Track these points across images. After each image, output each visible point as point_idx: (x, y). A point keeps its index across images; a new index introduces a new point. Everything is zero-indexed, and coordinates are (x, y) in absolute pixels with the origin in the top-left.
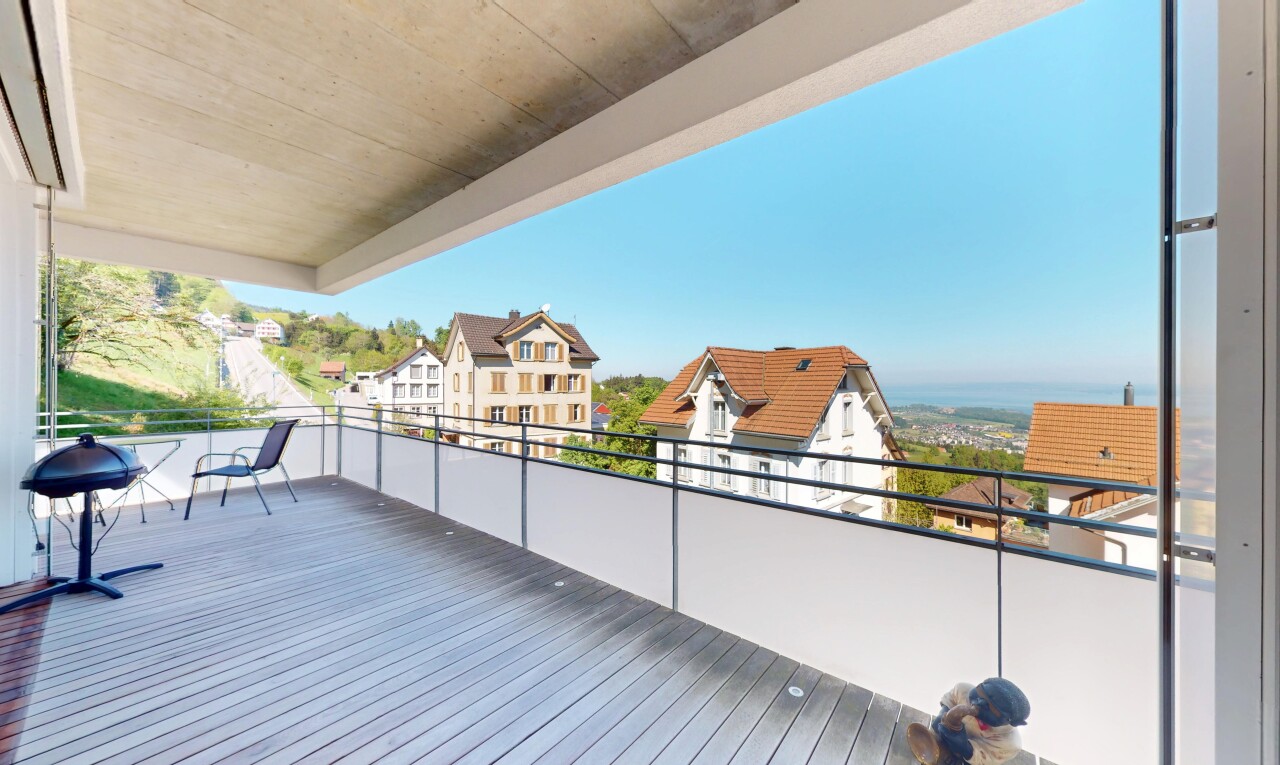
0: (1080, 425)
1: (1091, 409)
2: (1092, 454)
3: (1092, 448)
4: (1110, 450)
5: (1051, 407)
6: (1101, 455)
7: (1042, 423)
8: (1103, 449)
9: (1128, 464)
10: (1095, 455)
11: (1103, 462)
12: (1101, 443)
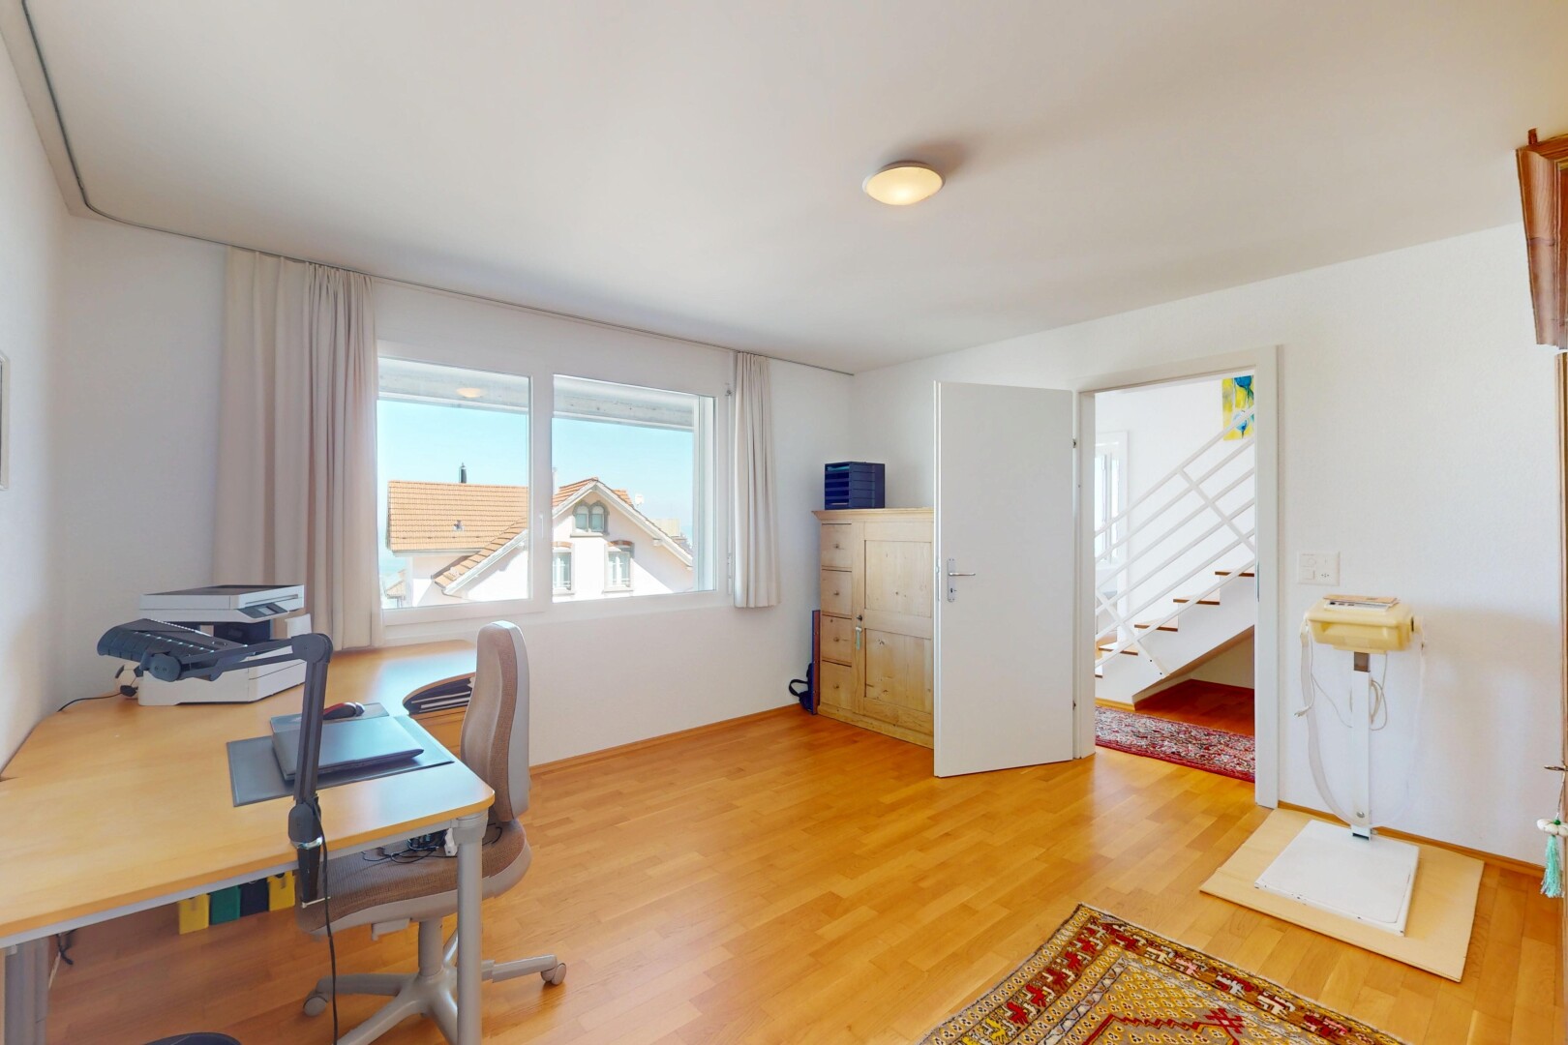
0: (433, 502)
1: (439, 487)
2: (448, 528)
3: (447, 523)
4: (462, 523)
5: (405, 485)
6: (455, 528)
7: (401, 501)
8: (456, 523)
9: (476, 534)
10: (450, 528)
11: (457, 534)
12: (454, 518)
